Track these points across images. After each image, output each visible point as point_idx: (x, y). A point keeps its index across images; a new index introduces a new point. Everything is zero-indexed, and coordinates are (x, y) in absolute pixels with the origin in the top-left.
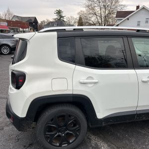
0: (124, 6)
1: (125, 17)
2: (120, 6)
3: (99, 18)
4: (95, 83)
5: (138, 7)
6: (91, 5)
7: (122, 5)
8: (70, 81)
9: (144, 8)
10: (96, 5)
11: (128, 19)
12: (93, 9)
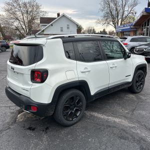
0: (46, 12)
1: (49, 23)
2: (41, 12)
3: (22, 23)
4: (89, 71)
5: (58, 15)
6: (11, 9)
7: (43, 12)
8: (76, 71)
9: (63, 15)
10: (17, 9)
11: (52, 25)
12: (14, 13)
